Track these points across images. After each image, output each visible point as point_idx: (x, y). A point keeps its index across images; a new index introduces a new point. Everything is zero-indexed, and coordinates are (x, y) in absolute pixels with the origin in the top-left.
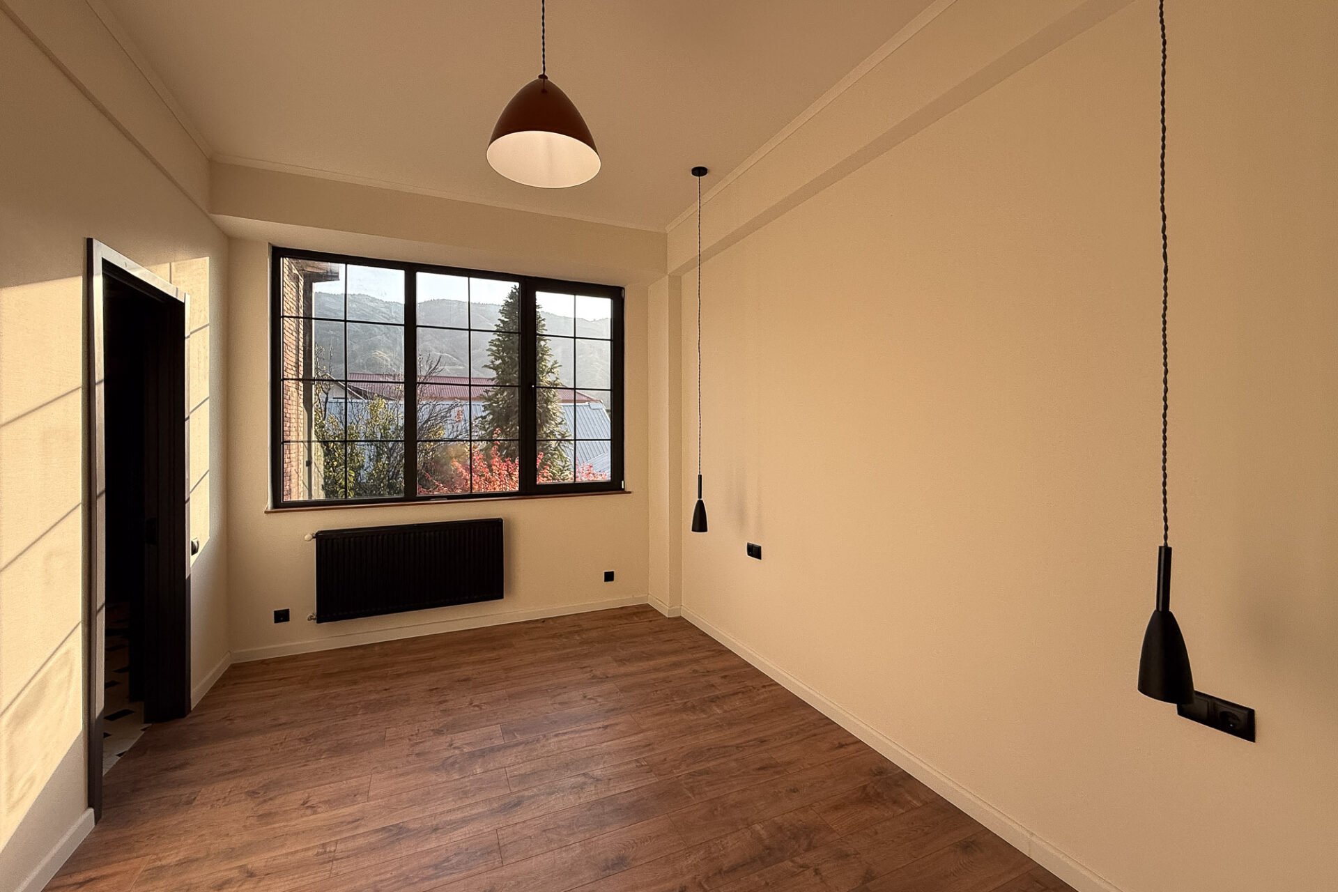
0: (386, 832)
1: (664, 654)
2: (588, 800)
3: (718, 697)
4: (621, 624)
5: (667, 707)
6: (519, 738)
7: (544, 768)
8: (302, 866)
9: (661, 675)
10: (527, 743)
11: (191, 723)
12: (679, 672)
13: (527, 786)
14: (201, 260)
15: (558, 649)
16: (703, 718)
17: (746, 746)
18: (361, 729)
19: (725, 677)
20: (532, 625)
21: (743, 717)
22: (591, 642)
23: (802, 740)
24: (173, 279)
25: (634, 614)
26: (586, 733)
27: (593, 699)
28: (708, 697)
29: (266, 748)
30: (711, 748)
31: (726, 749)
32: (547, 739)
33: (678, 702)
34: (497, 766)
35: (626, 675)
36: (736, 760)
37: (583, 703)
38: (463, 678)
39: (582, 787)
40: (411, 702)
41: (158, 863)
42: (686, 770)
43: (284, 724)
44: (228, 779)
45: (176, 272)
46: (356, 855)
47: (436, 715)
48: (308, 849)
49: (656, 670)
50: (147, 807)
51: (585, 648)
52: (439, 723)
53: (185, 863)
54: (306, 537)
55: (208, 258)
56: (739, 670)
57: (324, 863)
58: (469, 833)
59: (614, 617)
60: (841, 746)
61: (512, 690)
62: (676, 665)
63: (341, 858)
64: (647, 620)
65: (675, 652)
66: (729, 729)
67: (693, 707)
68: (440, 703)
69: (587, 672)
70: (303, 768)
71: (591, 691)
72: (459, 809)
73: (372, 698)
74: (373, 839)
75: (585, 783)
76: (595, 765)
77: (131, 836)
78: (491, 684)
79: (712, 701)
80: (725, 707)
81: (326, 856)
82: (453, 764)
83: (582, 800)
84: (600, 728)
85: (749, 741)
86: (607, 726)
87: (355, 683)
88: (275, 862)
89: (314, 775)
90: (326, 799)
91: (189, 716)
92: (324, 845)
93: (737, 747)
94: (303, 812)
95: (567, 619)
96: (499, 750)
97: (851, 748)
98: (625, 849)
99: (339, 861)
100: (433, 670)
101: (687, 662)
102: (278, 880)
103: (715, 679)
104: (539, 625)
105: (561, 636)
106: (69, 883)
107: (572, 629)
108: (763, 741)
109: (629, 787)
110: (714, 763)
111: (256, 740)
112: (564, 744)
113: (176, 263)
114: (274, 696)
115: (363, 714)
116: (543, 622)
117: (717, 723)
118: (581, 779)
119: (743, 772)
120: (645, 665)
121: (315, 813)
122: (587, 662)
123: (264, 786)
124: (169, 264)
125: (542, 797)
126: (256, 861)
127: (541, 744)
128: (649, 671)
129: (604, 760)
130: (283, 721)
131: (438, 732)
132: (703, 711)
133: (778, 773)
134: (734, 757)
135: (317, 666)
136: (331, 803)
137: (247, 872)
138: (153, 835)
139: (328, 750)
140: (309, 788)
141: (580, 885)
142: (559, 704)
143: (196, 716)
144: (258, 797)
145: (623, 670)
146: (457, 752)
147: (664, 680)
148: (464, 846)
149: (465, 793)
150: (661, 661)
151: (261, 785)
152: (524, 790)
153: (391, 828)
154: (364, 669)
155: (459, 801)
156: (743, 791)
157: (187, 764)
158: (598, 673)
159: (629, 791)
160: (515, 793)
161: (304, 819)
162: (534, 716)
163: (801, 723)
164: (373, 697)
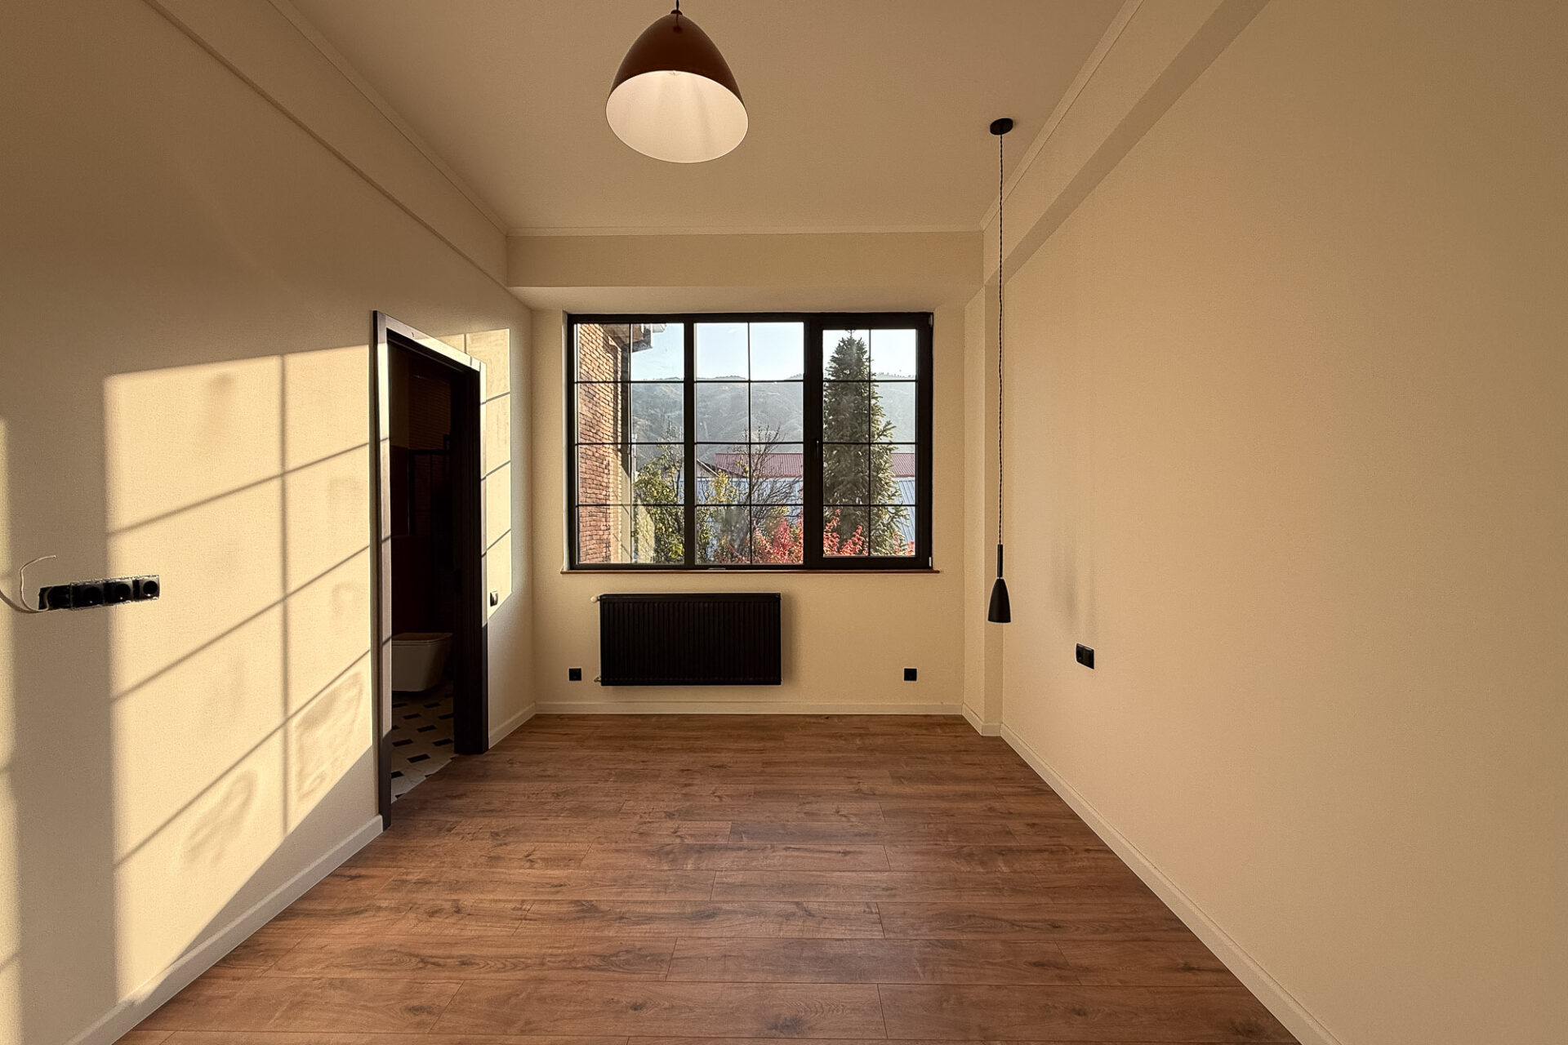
0: (578, 906)
1: (957, 779)
2: (788, 935)
3: (1011, 850)
4: (917, 735)
5: (935, 847)
6: (746, 842)
7: (756, 883)
8: (499, 916)
9: (944, 805)
10: (750, 850)
11: (485, 760)
12: (970, 805)
13: (730, 898)
14: (500, 332)
15: (830, 752)
16: (979, 873)
17: (1026, 927)
18: (605, 796)
19: (1033, 825)
20: (813, 720)
21: (1039, 885)
22: (871, 750)
23: (1122, 941)
24: (468, 350)
25: (940, 725)
26: (822, 855)
27: (845, 816)
28: (995, 847)
29: (524, 795)
30: (974, 916)
31: (997, 922)
32: (774, 851)
33: (952, 843)
34: (710, 867)
35: (897, 796)
36: (1004, 942)
37: (833, 818)
38: (719, 764)
39: (788, 917)
40: (660, 779)
41: (404, 877)
42: (926, 935)
43: (549, 776)
44: (484, 817)
45: (472, 343)
46: (543, 920)
47: (676, 797)
48: (510, 901)
49: (940, 797)
50: (421, 825)
51: (862, 755)
52: (675, 807)
53: (423, 883)
54: (592, 599)
55: (508, 330)
56: (1057, 820)
57: (516, 919)
58: (649, 932)
59: (913, 725)
60: (1188, 968)
61: (760, 787)
62: (967, 796)
63: (530, 920)
64: (954, 734)
65: (975, 780)
66: (1010, 896)
67: (971, 855)
68: (686, 785)
69: (852, 784)
70: (542, 822)
71: (848, 807)
72: (653, 902)
73: (628, 767)
74: (565, 908)
75: (794, 914)
76: (815, 896)
77: (400, 847)
78: (742, 776)
79: (1000, 854)
80: (1017, 866)
81: (520, 913)
82: (668, 854)
83: (782, 934)
84: (840, 852)
85: (1034, 921)
86: (849, 852)
87: (621, 749)
88: (481, 905)
89: (547, 830)
90: (546, 856)
91: (486, 753)
92: (523, 901)
93: (1013, 924)
94: (522, 863)
95: (855, 719)
96: (719, 850)
97: (1206, 977)
98: (806, 1012)
99: (527, 922)
100: (693, 750)
101: (986, 795)
102: (473, 923)
103: (1016, 825)
104: (823, 721)
105: (840, 737)
106: (345, 874)
107: (856, 731)
108: (1055, 926)
109: (844, 934)
110: (970, 937)
111: (521, 786)
112: (789, 861)
113: (472, 335)
114: (552, 749)
115: (614, 781)
116: (827, 718)
117: (997, 883)
118: (792, 908)
119: (1009, 962)
120: (925, 788)
121: (531, 867)
122: (857, 772)
123: (507, 830)
124: (463, 336)
125: (740, 916)
126: (468, 900)
127: (765, 855)
128: (930, 797)
129: (828, 892)
130: (548, 773)
131: (670, 816)
132: (982, 863)
133: (1061, 978)
134: (1003, 937)
135: (597, 727)
136: (549, 862)
137: (457, 907)
138: (413, 851)
139: (569, 810)
140: (538, 842)
141: (736, 1035)
142: (805, 813)
143: (490, 755)
144: (497, 840)
145: (896, 789)
146: (678, 841)
147: (947, 813)
148: (638, 945)
149: (666, 887)
150: (949, 788)
151: (505, 828)
152: (724, 902)
153: (584, 903)
154: (635, 738)
155: (655, 894)
156: (999, 987)
157: (465, 795)
158: (865, 787)
159: (842, 940)
160: (713, 902)
161: (521, 871)
162: (772, 822)
163: (1128, 916)
164: (630, 766)
